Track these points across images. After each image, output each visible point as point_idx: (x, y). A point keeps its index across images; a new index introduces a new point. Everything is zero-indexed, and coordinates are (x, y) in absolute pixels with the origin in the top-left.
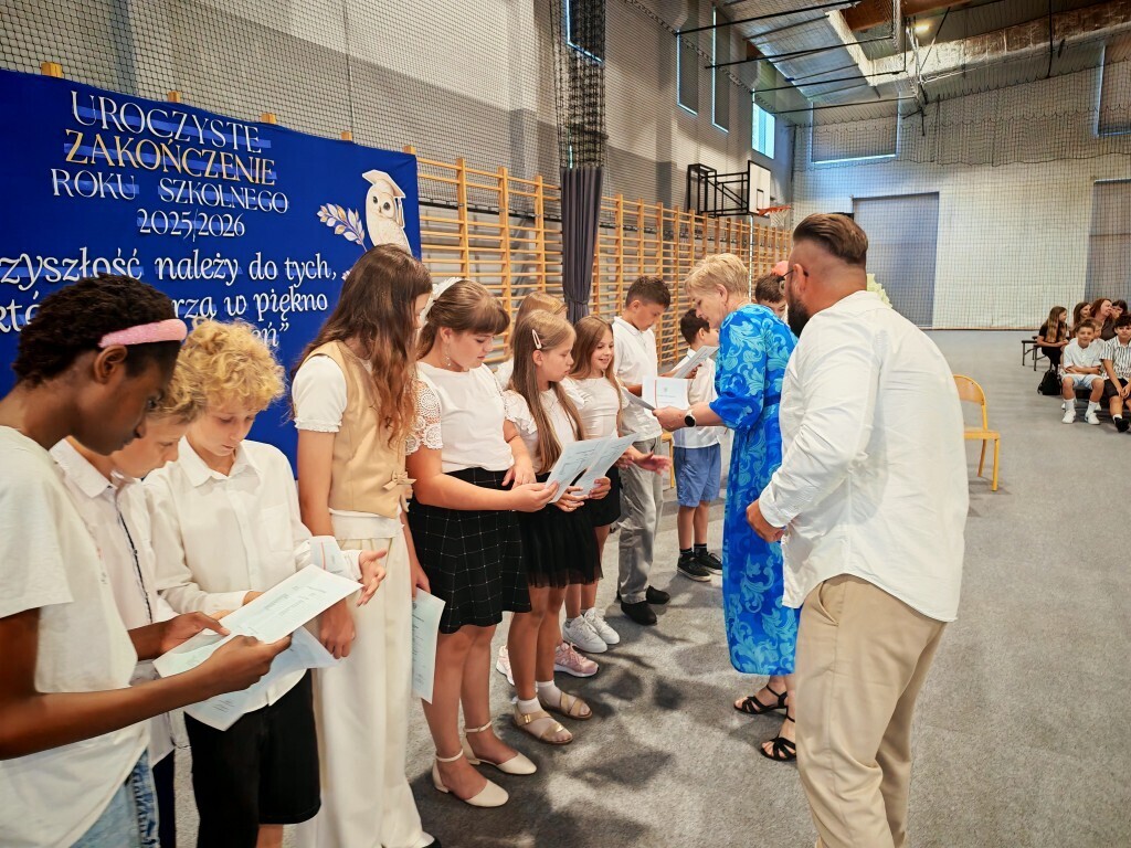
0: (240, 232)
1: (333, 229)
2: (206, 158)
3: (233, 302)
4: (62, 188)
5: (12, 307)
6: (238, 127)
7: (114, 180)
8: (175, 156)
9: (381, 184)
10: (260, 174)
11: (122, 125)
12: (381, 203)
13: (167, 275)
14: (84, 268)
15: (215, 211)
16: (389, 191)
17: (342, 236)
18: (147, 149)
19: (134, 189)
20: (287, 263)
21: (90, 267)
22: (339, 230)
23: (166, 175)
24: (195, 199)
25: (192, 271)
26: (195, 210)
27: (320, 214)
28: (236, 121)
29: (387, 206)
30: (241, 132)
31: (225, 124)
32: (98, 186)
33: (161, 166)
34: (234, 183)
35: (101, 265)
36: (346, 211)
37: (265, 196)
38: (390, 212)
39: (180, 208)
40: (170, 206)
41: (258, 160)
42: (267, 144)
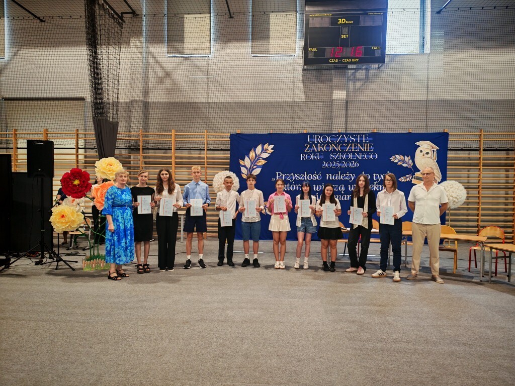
0: (357, 166)
1: (397, 163)
2: (347, 146)
3: (351, 187)
4: (303, 158)
5: (288, 185)
6: (360, 136)
7: (317, 155)
8: (336, 147)
9: (425, 146)
10: (367, 148)
11: (321, 141)
12: (424, 152)
13: (329, 178)
14: (305, 177)
15: (348, 160)
16: (429, 147)
17: (401, 165)
18: (328, 146)
19: (322, 157)
20: (375, 175)
21: (307, 176)
22: (399, 163)
23: (334, 152)
24: (342, 158)
25: (338, 177)
26: (341, 161)
27: (391, 158)
28: (360, 134)
29: (427, 153)
30: (361, 137)
31: (355, 135)
32: (312, 157)
33: (332, 150)
34: (356, 152)
35: (310, 176)
36: (404, 157)
37: (368, 154)
38: (429, 155)
39: (336, 161)
40: (332, 161)
41: (366, 144)
42: (371, 139)
